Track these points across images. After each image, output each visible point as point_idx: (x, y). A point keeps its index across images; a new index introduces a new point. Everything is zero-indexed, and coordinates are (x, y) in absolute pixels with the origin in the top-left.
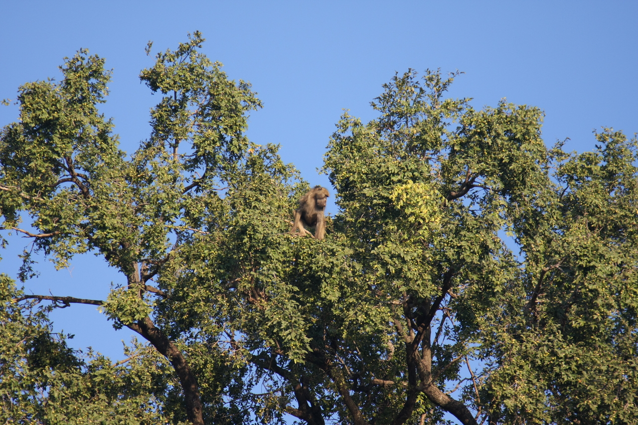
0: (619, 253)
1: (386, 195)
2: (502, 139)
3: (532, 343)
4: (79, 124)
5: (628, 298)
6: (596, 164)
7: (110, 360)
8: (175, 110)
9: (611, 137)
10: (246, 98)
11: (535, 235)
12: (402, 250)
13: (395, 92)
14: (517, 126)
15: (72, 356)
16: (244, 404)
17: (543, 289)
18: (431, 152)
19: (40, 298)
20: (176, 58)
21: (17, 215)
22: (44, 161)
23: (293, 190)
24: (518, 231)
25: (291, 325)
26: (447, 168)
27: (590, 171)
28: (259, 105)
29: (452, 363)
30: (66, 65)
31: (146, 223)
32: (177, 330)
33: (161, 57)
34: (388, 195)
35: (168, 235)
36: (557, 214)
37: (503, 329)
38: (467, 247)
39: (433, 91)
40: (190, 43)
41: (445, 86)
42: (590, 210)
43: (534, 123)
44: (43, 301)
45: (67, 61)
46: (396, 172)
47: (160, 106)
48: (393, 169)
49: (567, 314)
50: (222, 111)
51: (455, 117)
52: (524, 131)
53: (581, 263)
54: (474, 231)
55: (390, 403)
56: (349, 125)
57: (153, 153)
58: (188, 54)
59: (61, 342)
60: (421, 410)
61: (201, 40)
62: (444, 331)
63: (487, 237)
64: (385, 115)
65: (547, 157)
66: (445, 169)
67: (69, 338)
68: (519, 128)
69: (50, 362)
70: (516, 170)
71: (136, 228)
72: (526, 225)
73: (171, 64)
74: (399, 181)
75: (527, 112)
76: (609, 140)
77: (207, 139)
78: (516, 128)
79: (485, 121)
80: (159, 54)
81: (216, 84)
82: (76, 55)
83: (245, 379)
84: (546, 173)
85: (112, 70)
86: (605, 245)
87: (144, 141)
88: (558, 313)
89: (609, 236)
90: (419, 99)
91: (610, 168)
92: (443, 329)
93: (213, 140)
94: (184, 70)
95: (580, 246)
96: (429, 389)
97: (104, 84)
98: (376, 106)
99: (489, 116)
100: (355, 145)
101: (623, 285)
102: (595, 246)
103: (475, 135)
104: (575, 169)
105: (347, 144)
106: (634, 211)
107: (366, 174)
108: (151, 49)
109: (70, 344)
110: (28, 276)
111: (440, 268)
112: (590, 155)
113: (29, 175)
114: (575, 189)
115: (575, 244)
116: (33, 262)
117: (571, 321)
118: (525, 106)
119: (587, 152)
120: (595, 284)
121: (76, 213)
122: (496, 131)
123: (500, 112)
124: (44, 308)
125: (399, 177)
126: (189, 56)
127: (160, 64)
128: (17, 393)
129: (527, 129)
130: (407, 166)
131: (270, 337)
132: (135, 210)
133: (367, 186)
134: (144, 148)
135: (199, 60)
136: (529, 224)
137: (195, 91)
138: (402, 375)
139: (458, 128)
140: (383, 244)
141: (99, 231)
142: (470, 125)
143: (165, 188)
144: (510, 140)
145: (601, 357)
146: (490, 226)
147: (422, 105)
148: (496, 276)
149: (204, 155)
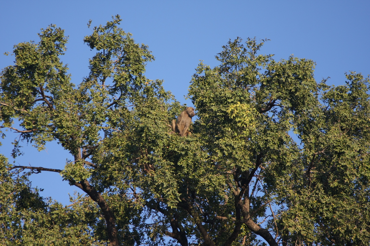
0: (358, 144)
1: (224, 110)
2: (291, 78)
3: (307, 195)
4: (48, 67)
5: (363, 171)
6: (346, 92)
7: (62, 204)
8: (104, 60)
9: (355, 77)
10: (146, 54)
11: (309, 133)
12: (233, 142)
13: (230, 50)
14: (300, 70)
15: (42, 201)
16: (141, 229)
17: (314, 165)
18: (250, 85)
19: (24, 168)
20: (105, 30)
21: (11, 119)
22: (28, 89)
23: (170, 106)
24: (300, 131)
25: (169, 186)
26: (259, 95)
27: (342, 96)
28: (153, 58)
29: (261, 207)
30: (42, 33)
31: (86, 125)
32: (102, 187)
33: (97, 30)
34: (226, 110)
35: (99, 132)
36: (323, 121)
37: (290, 187)
38: (271, 140)
39: (251, 50)
40: (113, 22)
41: (258, 47)
42: (342, 119)
43: (310, 69)
44: (25, 169)
45: (42, 30)
46: (230, 97)
47: (95, 58)
48: (228, 95)
49: (328, 179)
50: (131, 61)
51: (264, 65)
52: (304, 73)
53: (336, 150)
54: (275, 131)
55: (226, 229)
56: (203, 69)
57: (91, 84)
58: (112, 28)
59: (36, 193)
60: (243, 233)
61: (120, 20)
62: (257, 188)
63: (282, 134)
64: (223, 63)
65: (317, 88)
66: (258, 95)
67: (41, 191)
68: (301, 72)
69: (30, 204)
70: (299, 96)
71: (80, 128)
72: (305, 128)
73: (102, 33)
74: (232, 102)
75: (305, 63)
76: (354, 79)
77: (122, 77)
78: (299, 72)
79: (281, 68)
80: (95, 27)
81: (128, 45)
82: (48, 28)
83: (142, 215)
84: (317, 97)
85: (68, 36)
86: (350, 140)
87: (85, 77)
88: (323, 179)
89: (353, 134)
90: (243, 55)
91: (354, 95)
92: (256, 187)
93: (126, 78)
94: (109, 37)
95: (336, 140)
96: (248, 222)
97: (63, 44)
98: (219, 58)
99: (284, 65)
100: (206, 81)
101: (360, 163)
102: (345, 140)
103: (275, 76)
104: (333, 95)
105: (201, 80)
106: (367, 119)
107: (213, 98)
108: (91, 24)
109: (41, 194)
110: (17, 155)
111: (255, 152)
112: (342, 87)
113: (19, 96)
114: (333, 107)
115: (333, 139)
116: (20, 147)
117: (330, 183)
118: (305, 59)
119: (341, 86)
120: (345, 162)
121: (46, 119)
122: (287, 74)
123: (290, 62)
124: (26, 173)
125: (232, 100)
126: (112, 29)
127: (96, 33)
128: (9, 223)
129: (305, 73)
130: (236, 94)
131: (157, 192)
132: (79, 117)
133: (213, 105)
134: (85, 82)
135: (118, 32)
136: (306, 127)
137: (116, 49)
138: (233, 213)
139: (266, 72)
140: (222, 139)
141: (59, 129)
142: (273, 70)
143: (97, 105)
144: (296, 79)
145: (347, 204)
146: (284, 128)
147: (245, 58)
148: (288, 157)
149: (120, 86)
